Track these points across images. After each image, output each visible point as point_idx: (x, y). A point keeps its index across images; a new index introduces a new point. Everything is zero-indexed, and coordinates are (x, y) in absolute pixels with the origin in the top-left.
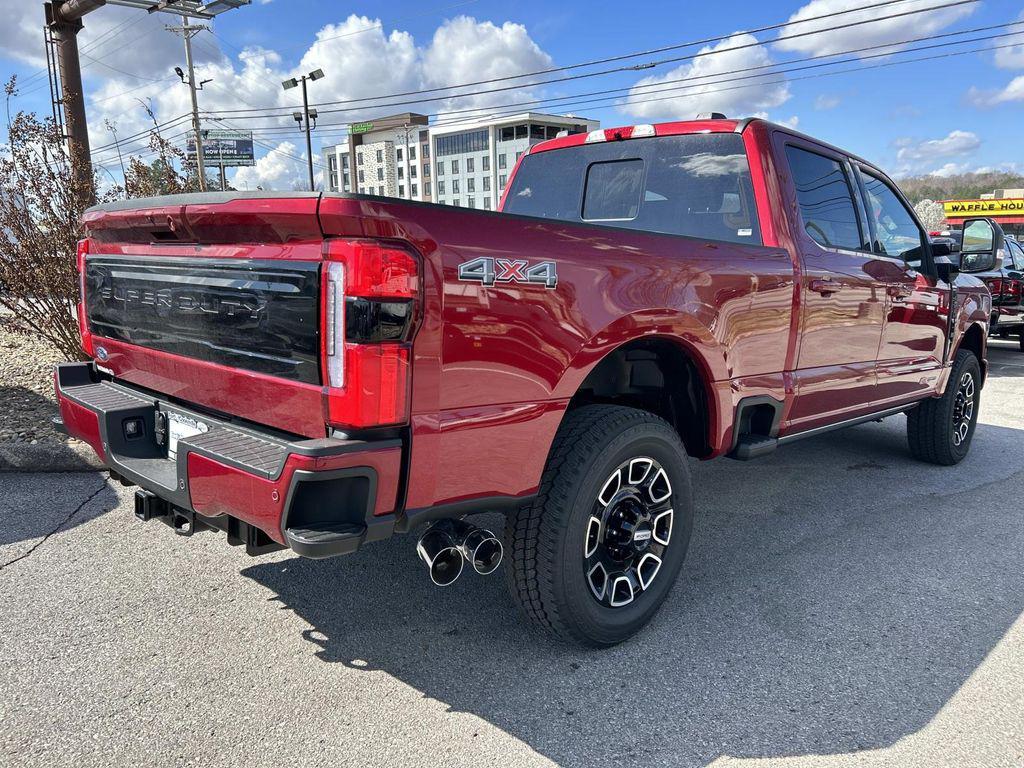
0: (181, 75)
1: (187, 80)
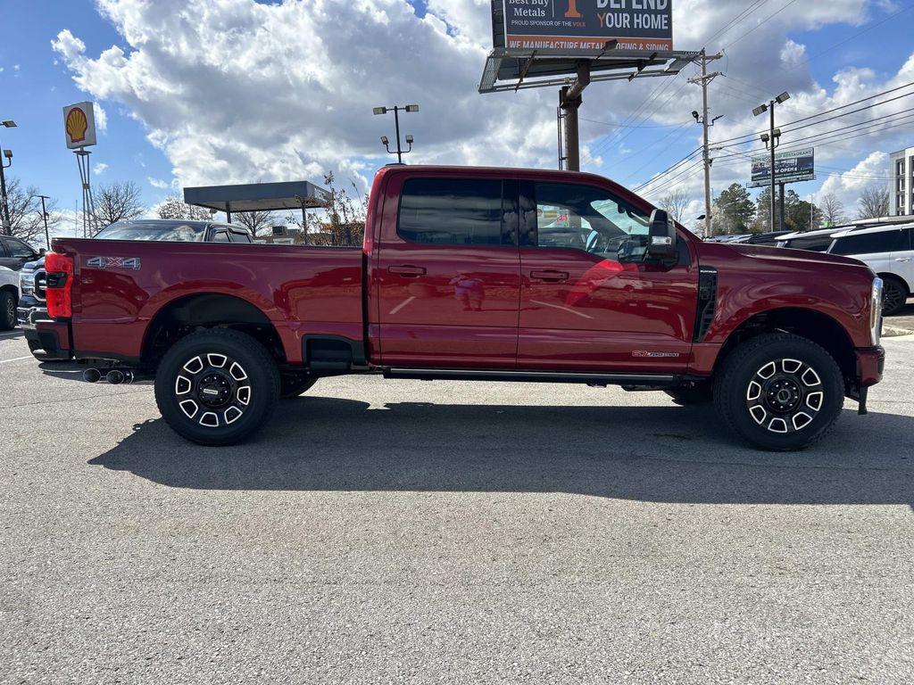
0: (697, 116)
1: (701, 120)
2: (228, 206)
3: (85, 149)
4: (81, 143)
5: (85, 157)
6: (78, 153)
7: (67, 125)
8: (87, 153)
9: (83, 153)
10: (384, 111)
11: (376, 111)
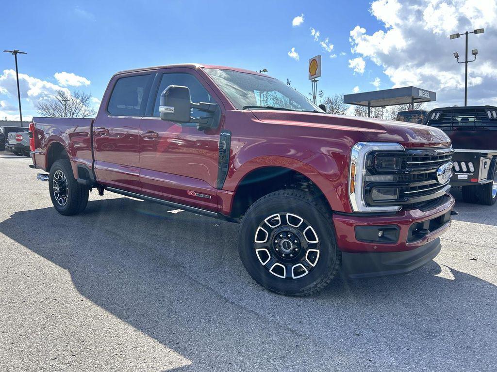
2: (369, 103)
3: (316, 79)
4: (314, 76)
5: (316, 83)
6: (313, 81)
7: (310, 68)
8: (316, 81)
9: (315, 81)
10: (458, 35)
11: (452, 37)
